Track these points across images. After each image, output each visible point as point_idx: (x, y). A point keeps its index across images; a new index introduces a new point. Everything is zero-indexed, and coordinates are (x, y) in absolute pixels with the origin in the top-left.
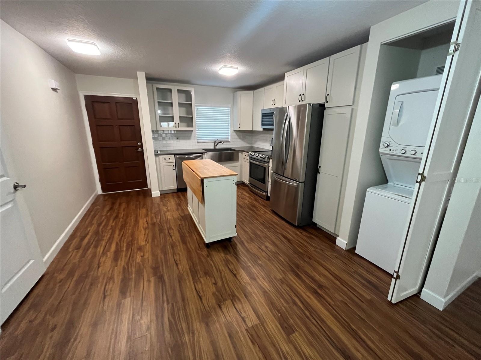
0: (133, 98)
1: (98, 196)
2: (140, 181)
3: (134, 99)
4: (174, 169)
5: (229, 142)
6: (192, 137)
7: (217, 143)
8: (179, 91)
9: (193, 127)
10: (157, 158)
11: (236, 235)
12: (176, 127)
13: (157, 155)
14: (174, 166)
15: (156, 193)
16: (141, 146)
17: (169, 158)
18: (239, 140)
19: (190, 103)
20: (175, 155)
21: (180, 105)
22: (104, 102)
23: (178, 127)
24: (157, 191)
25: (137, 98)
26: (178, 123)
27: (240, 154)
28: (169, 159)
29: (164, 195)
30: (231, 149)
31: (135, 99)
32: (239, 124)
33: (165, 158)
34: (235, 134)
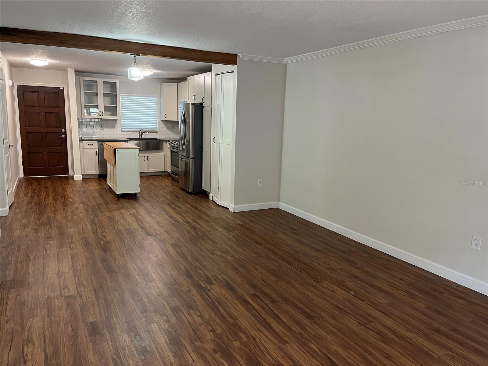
0: (60, 88)
1: (20, 179)
2: (62, 167)
3: (61, 88)
4: (97, 155)
5: (157, 132)
6: (117, 126)
7: (142, 133)
8: (104, 82)
9: (117, 116)
10: (81, 143)
11: (140, 192)
12: (100, 116)
13: (81, 140)
14: (96, 151)
15: (78, 177)
16: (65, 133)
17: (93, 144)
18: (167, 130)
19: (115, 93)
20: (98, 141)
21: (105, 95)
22: (33, 92)
23: (103, 116)
24: (80, 174)
25: (63, 88)
26: (103, 112)
27: (164, 144)
28: (93, 145)
29: (86, 179)
30: (157, 139)
31: (62, 88)
32: (165, 114)
33: (89, 144)
34: (163, 124)
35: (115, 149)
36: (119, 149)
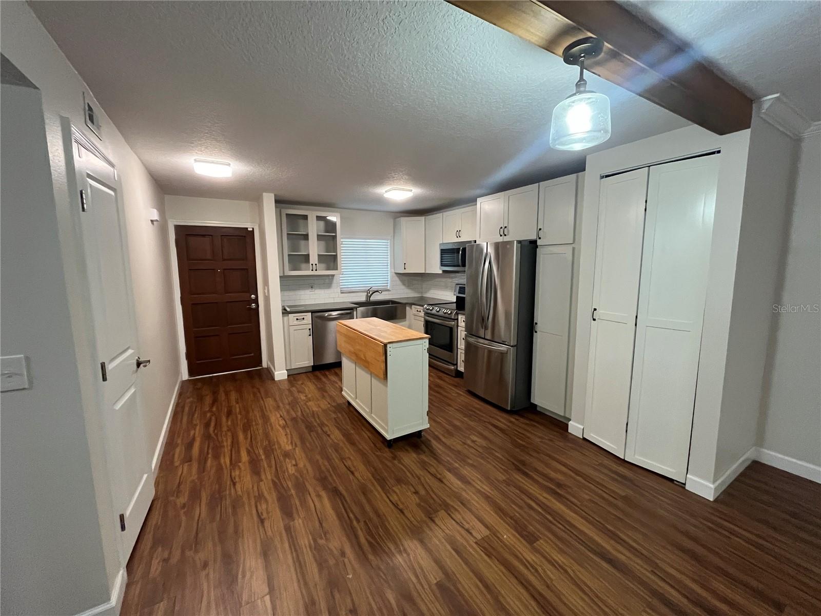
0: (247, 228)
1: (183, 382)
2: (251, 355)
3: (249, 229)
4: (310, 335)
5: (388, 290)
6: (334, 285)
7: (370, 293)
8: (317, 217)
9: (337, 270)
10: (286, 318)
11: (428, 426)
12: (312, 270)
13: (285, 312)
14: (310, 329)
15: (280, 374)
16: (256, 301)
17: (303, 317)
18: (403, 287)
19: (334, 234)
20: (313, 312)
21: (320, 237)
22: (204, 236)
23: (316, 270)
24: (283, 370)
25: (253, 229)
26: (316, 264)
27: (408, 308)
28: (303, 319)
29: (294, 376)
30: (393, 302)
31: (251, 229)
32: (405, 264)
33: (297, 317)
34: (396, 279)
35: (385, 345)
36: (394, 344)
